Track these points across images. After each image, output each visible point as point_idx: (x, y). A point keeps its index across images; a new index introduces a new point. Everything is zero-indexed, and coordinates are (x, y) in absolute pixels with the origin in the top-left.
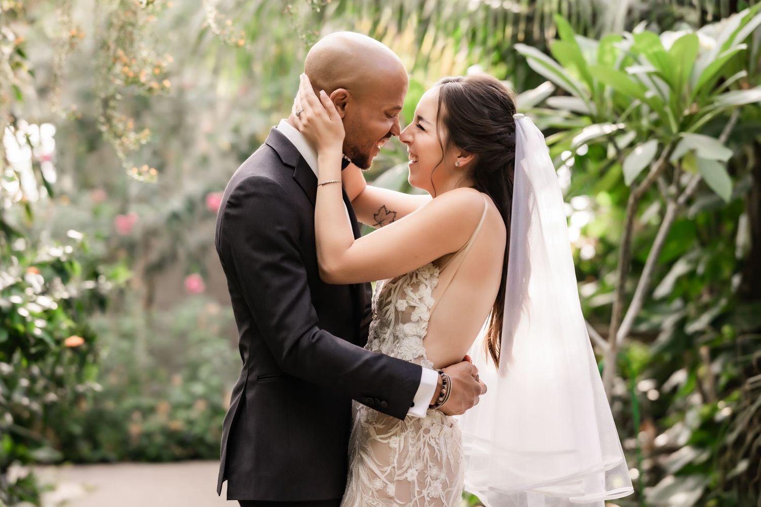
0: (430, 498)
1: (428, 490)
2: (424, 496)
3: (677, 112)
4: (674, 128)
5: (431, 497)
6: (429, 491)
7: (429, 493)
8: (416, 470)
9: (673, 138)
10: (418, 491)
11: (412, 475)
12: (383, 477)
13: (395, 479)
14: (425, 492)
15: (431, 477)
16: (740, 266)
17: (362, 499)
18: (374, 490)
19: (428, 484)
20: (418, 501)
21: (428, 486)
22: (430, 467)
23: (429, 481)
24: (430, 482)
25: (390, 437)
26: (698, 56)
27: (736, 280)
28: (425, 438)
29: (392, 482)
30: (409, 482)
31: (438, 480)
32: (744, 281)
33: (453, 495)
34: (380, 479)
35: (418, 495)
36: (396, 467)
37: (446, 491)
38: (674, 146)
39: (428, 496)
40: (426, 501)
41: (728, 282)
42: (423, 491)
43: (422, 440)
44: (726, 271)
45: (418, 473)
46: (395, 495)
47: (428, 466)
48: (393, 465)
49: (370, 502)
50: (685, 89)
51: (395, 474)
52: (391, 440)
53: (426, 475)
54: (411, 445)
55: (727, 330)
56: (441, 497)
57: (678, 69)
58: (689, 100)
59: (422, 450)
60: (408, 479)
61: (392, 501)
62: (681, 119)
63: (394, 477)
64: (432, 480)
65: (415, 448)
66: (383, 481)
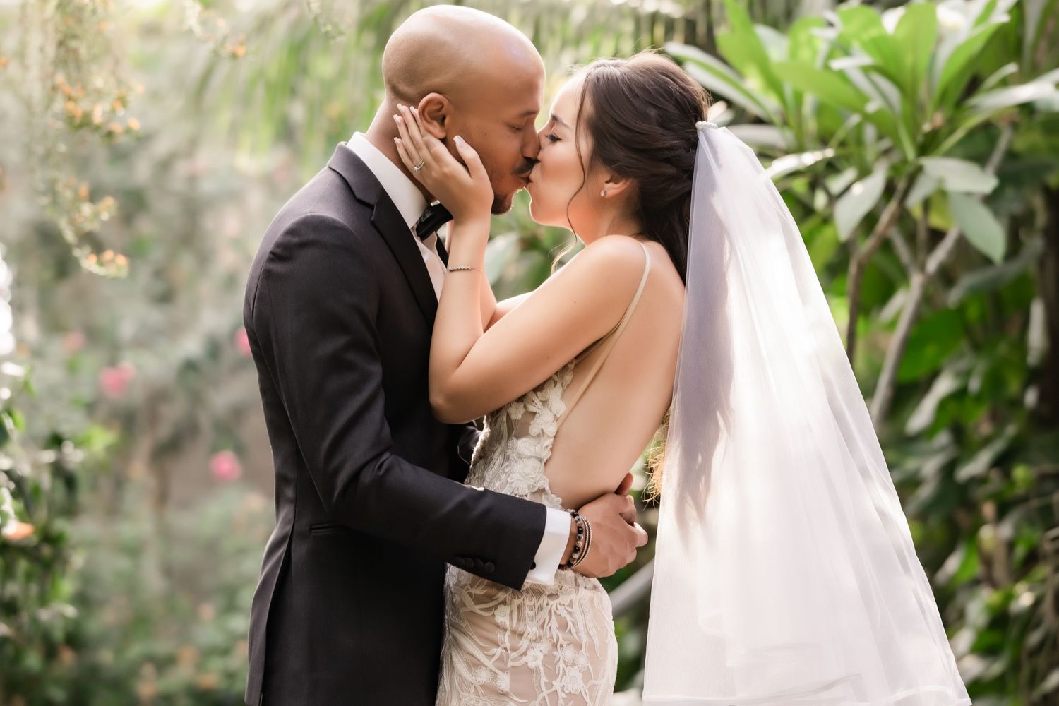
0: (566, 694)
1: (561, 681)
2: (556, 691)
3: (914, 127)
4: (910, 153)
5: (566, 692)
6: (563, 683)
7: (564, 686)
8: (541, 651)
9: (909, 169)
10: (546, 683)
11: (535, 658)
12: (489, 663)
13: (509, 666)
14: (557, 685)
15: (564, 661)
16: (1033, 376)
17: (460, 699)
18: (477, 685)
19: (561, 672)
20: (547, 698)
21: (560, 676)
22: (561, 646)
23: (561, 669)
24: (563, 669)
25: (496, 607)
26: (939, 40)
27: (1031, 397)
28: (549, 606)
29: (503, 670)
30: (531, 669)
31: (576, 667)
32: (1042, 398)
33: (600, 691)
34: (486, 666)
35: (547, 689)
36: (508, 648)
37: (589, 684)
38: (912, 180)
39: (563, 691)
40: (560, 697)
41: (1017, 403)
42: (554, 683)
43: (546, 610)
44: (1013, 386)
45: (544, 656)
46: (510, 689)
47: (559, 645)
48: (504, 646)
49: (472, 702)
50: (922, 92)
51: (508, 657)
52: (496, 611)
53: (556, 659)
54: (529, 616)
55: (1021, 473)
56: (583, 693)
57: (908, 60)
58: (930, 107)
59: (546, 624)
60: (529, 665)
61: (507, 699)
62: (920, 139)
63: (507, 663)
64: (567, 666)
65: (535, 621)
66: (491, 671)
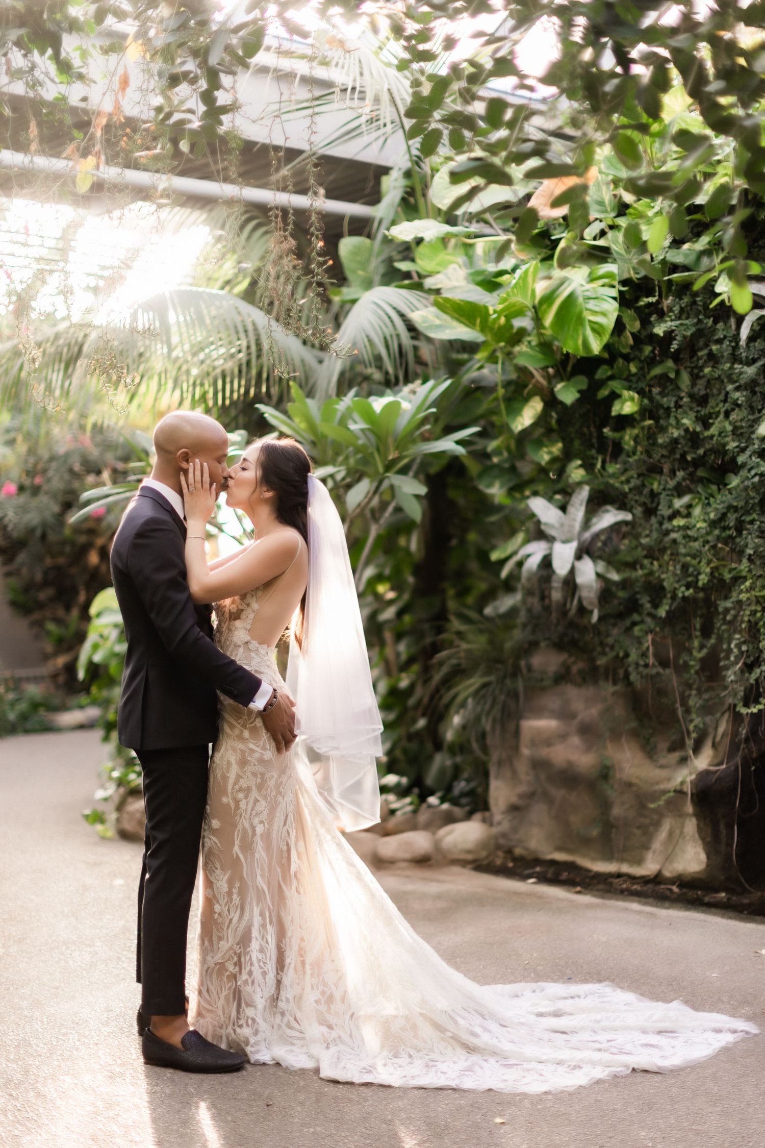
11: (259, 722)
13: (248, 727)
17: (227, 743)
18: (234, 736)
29: (245, 729)
36: (247, 719)
46: (249, 737)
51: (247, 723)
60: (257, 726)
61: (248, 742)
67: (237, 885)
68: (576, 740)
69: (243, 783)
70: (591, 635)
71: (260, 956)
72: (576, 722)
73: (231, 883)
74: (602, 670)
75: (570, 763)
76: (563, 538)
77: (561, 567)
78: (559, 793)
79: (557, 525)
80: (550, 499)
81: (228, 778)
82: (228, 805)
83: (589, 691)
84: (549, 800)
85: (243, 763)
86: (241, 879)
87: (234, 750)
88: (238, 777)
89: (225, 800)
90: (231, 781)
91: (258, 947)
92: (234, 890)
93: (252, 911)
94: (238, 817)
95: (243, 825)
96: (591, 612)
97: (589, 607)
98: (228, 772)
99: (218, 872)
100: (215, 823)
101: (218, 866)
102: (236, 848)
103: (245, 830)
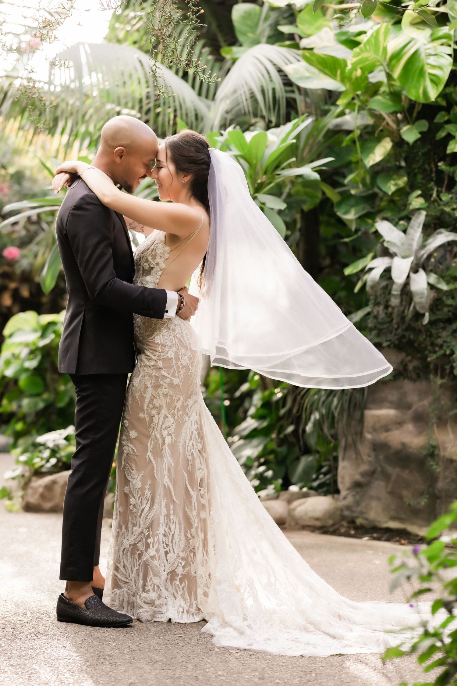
5: (182, 365)
8: (173, 352)
13: (162, 358)
18: (151, 365)
19: (181, 358)
20: (176, 368)
22: (180, 349)
29: (160, 360)
30: (170, 359)
37: (191, 361)
42: (178, 362)
46: (162, 366)
51: (161, 355)
53: (179, 354)
59: (174, 341)
64: (183, 356)
66: (155, 360)
67: (149, 482)
68: (410, 427)
69: (156, 402)
70: (424, 337)
71: (165, 539)
72: (410, 412)
73: (143, 480)
74: (432, 366)
75: (403, 444)
76: (403, 254)
77: (399, 277)
78: (394, 471)
79: (399, 244)
80: (396, 225)
81: (145, 398)
82: (144, 419)
83: (422, 385)
84: (386, 477)
85: (157, 386)
86: (153, 478)
87: (150, 376)
88: (153, 397)
89: (141, 415)
90: (147, 401)
91: (163, 532)
92: (146, 487)
93: (160, 503)
94: (151, 429)
95: (155, 435)
96: (423, 315)
97: (421, 311)
98: (145, 393)
99: (134, 472)
100: (133, 434)
101: (134, 468)
102: (149, 454)
103: (156, 439)
